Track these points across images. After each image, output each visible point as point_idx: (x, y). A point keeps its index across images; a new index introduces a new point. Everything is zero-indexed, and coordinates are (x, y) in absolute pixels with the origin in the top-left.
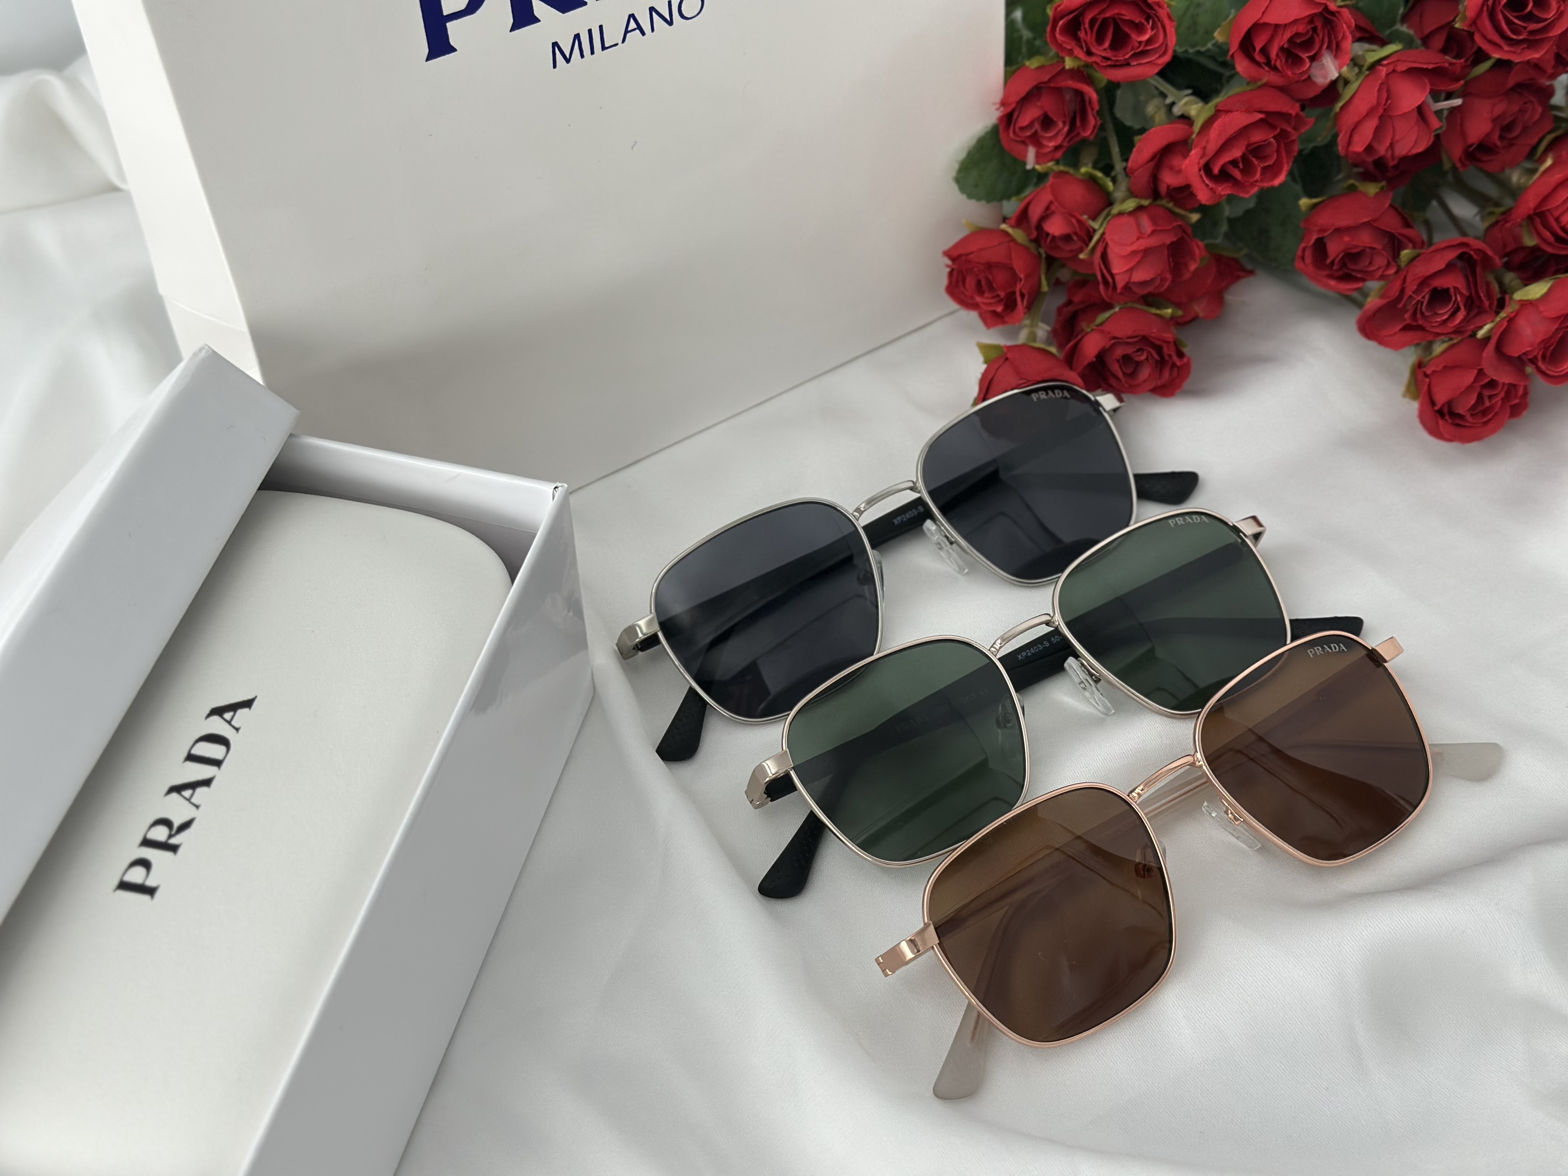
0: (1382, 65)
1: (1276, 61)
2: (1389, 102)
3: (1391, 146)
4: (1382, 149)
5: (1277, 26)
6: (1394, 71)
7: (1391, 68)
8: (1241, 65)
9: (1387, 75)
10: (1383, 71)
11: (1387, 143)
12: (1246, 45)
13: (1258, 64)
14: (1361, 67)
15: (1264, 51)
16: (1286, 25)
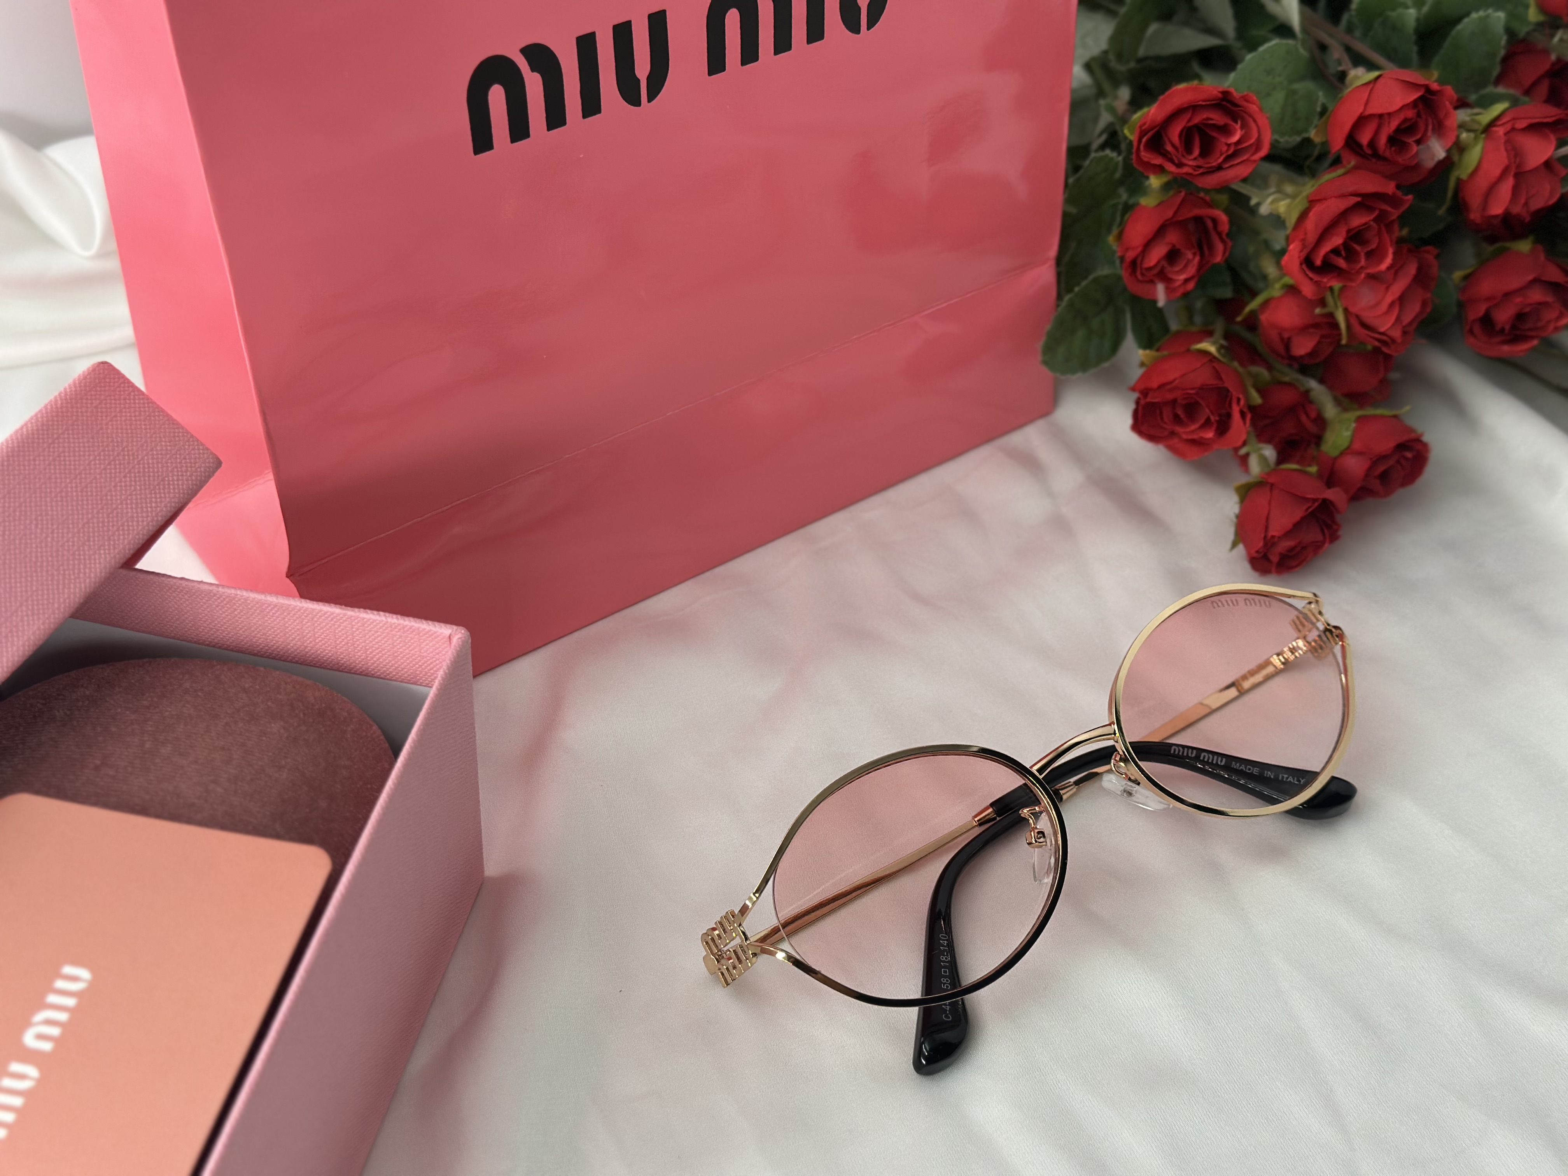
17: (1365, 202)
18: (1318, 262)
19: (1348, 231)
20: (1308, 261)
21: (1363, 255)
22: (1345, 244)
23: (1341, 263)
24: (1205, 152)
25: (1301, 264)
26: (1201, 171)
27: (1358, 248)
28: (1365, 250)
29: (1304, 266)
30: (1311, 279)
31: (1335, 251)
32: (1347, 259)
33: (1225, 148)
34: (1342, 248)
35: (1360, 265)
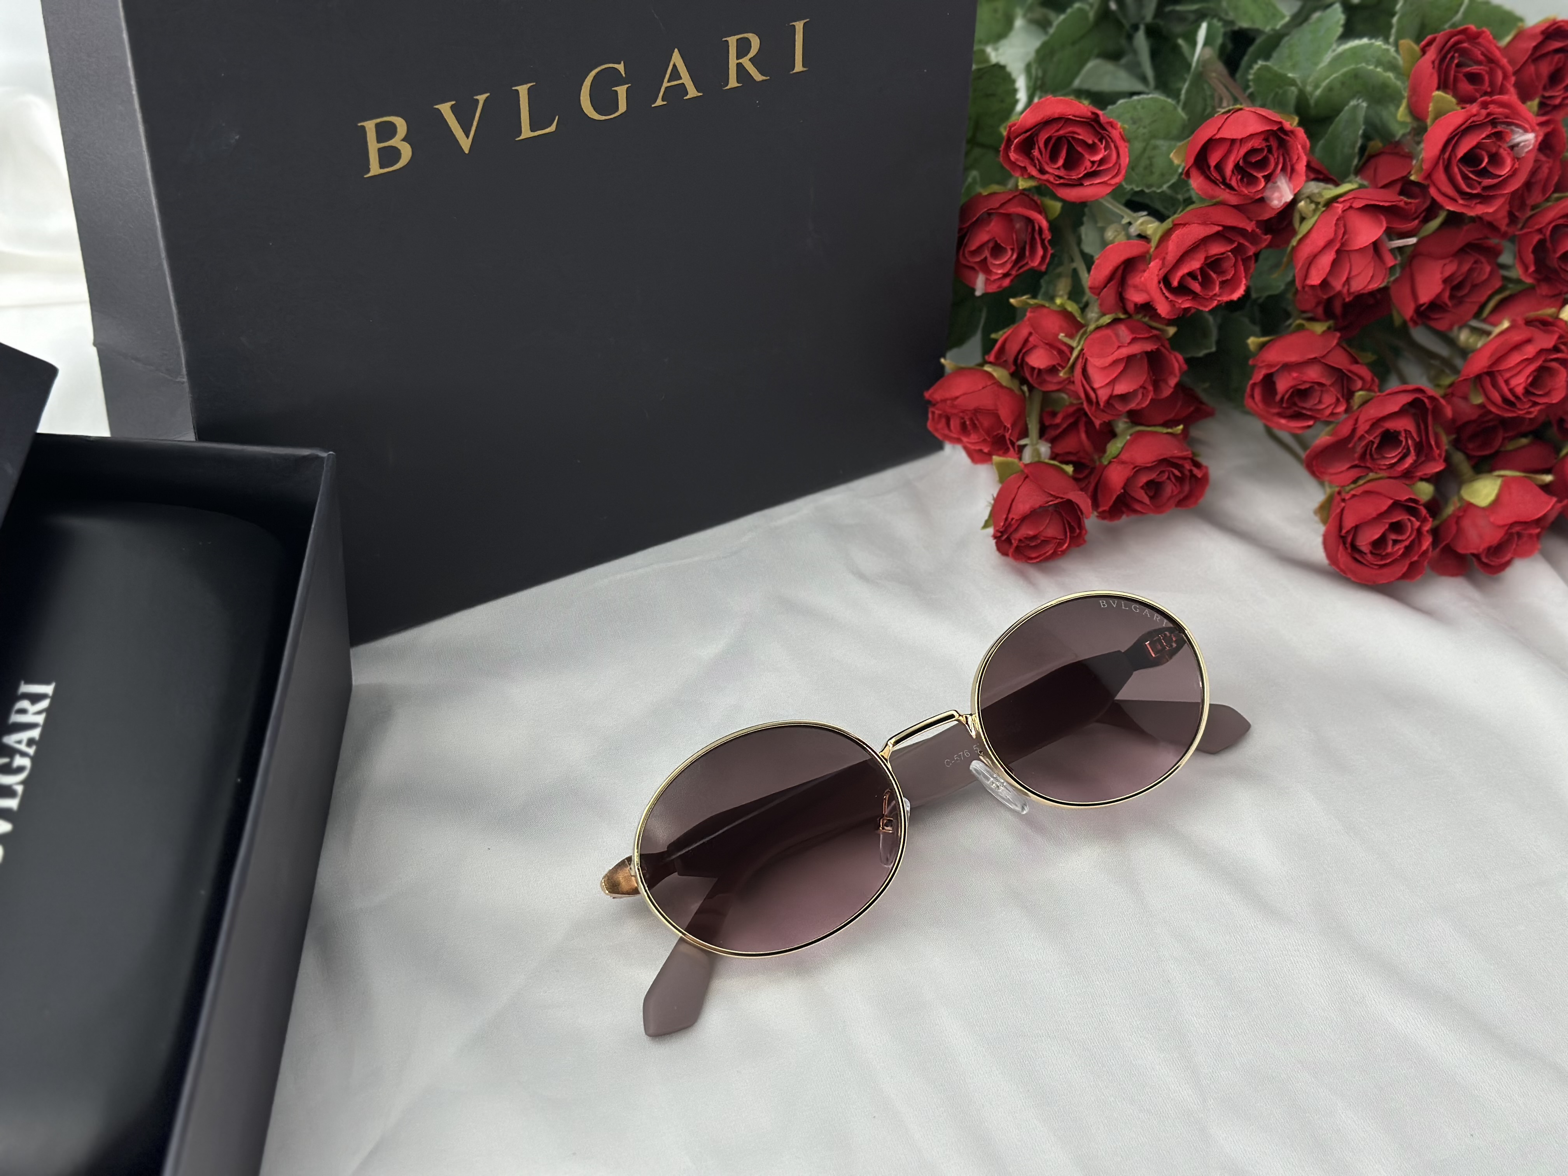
0: (1338, 202)
1: (1230, 179)
2: (1345, 237)
3: (1348, 281)
4: (1338, 285)
5: (1233, 141)
6: (1351, 207)
7: (1348, 205)
8: (1196, 183)
9: (1344, 211)
10: (1339, 207)
11: (1344, 278)
12: (1200, 161)
13: (1214, 182)
14: (1317, 204)
15: (1219, 167)
16: (1241, 140)
17: (1225, 234)
18: (1175, 283)
19: (1206, 258)
20: (1166, 280)
21: (1218, 283)
22: (1201, 269)
23: (1196, 287)
24: (1069, 164)
25: (1159, 282)
26: (1062, 181)
27: (1214, 276)
28: (1220, 279)
29: (1162, 285)
30: (1167, 298)
31: (1192, 275)
32: (1202, 285)
33: (1088, 164)
34: (1198, 273)
35: (1214, 292)
